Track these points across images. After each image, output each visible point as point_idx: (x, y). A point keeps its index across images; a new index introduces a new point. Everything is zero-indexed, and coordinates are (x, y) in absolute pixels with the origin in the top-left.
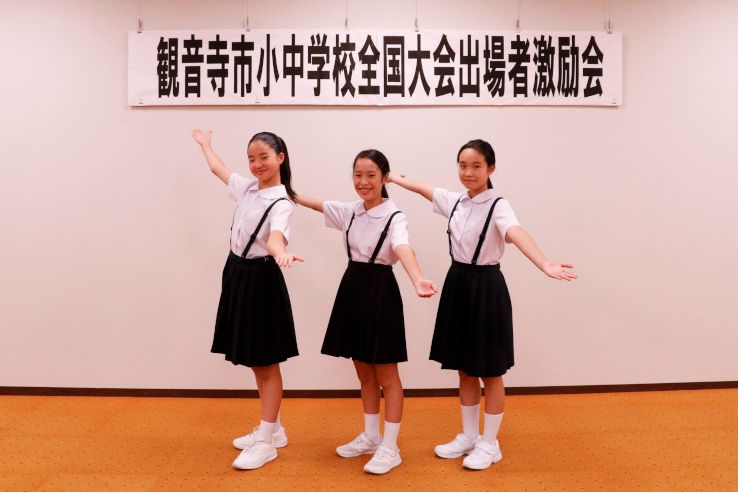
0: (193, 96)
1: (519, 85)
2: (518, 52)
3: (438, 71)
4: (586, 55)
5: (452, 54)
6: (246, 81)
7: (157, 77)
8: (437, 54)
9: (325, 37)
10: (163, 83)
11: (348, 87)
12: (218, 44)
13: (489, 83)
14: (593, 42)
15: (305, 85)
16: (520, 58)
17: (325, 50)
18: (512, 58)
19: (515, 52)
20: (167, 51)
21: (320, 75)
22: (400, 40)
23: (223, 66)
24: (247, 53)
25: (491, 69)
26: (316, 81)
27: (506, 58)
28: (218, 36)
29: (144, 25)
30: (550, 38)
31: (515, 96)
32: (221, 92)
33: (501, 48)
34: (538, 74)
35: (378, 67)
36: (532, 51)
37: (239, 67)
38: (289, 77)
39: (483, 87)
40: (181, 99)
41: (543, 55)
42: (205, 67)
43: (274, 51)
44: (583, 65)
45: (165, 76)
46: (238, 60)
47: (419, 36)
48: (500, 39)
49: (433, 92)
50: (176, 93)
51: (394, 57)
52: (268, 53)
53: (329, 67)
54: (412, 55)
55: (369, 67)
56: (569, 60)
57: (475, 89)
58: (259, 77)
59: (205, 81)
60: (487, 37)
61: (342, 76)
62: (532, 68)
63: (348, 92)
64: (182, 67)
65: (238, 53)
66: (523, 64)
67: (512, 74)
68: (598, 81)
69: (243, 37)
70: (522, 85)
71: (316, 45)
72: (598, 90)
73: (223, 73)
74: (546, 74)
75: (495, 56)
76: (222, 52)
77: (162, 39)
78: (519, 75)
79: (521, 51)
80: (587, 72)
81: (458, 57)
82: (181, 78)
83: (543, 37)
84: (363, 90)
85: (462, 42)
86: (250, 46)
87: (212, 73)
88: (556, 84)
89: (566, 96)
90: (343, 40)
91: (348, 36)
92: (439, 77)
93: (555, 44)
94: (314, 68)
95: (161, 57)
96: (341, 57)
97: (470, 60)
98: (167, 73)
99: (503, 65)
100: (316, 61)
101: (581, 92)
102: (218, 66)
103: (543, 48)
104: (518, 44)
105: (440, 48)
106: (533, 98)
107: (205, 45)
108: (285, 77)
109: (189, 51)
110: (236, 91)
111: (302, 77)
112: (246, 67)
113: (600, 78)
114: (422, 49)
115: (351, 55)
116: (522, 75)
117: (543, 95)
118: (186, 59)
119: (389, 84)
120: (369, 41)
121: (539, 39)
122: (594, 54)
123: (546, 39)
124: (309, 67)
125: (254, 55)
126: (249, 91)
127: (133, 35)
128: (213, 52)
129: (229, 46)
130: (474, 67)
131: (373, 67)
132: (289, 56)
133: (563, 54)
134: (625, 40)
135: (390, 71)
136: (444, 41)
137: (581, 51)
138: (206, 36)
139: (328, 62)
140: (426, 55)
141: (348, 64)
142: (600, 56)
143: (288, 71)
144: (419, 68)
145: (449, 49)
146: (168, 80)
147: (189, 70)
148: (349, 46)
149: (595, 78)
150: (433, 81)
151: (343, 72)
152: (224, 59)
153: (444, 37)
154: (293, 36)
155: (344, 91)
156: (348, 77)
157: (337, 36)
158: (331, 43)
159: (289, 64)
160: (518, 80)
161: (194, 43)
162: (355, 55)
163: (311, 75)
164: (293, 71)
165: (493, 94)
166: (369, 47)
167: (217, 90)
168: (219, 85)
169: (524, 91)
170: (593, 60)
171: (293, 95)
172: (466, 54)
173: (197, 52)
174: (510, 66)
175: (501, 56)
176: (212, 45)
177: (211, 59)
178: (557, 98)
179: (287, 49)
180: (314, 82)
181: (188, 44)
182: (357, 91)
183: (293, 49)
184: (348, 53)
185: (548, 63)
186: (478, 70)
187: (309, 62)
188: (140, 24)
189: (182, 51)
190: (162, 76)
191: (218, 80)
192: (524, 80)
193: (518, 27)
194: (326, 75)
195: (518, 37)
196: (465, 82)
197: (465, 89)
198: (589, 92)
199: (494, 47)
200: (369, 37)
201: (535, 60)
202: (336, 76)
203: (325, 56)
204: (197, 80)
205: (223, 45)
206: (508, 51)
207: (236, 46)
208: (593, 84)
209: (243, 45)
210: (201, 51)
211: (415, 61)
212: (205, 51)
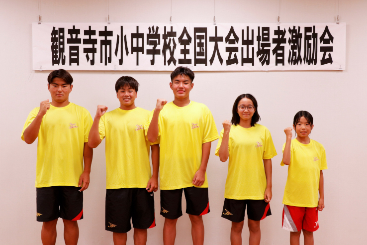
0: (74, 64)
1: (279, 58)
2: (279, 37)
3: (228, 49)
4: (322, 38)
5: (237, 39)
6: (108, 56)
7: (51, 53)
8: (227, 39)
9: (157, 28)
10: (54, 56)
11: (172, 60)
12: (90, 32)
13: (260, 56)
14: (327, 30)
15: (145, 58)
16: (280, 41)
17: (158, 36)
18: (274, 41)
19: (276, 37)
20: (57, 36)
21: (154, 52)
22: (204, 30)
23: (93, 46)
24: (109, 38)
25: (261, 48)
26: (152, 56)
27: (271, 41)
28: (90, 27)
29: (42, 19)
30: (299, 28)
31: (276, 65)
32: (92, 63)
33: (268, 34)
34: (291, 51)
35: (190, 47)
36: (288, 36)
37: (104, 46)
38: (135, 53)
39: (256, 59)
40: (67, 66)
41: (294, 38)
42: (82, 46)
43: (125, 36)
44: (320, 45)
45: (56, 52)
46: (102, 42)
47: (216, 27)
48: (267, 29)
49: (225, 62)
50: (64, 63)
51: (200, 41)
52: (122, 38)
53: (160, 47)
54: (212, 39)
55: (185, 47)
56: (311, 42)
57: (251, 61)
58: (116, 53)
59: (82, 56)
60: (259, 28)
61: (168, 53)
62: (287, 47)
63: (172, 63)
64: (67, 46)
65: (103, 38)
66: (282, 45)
67: (275, 51)
68: (330, 55)
69: (106, 27)
70: (281, 58)
71: (152, 33)
72: (330, 60)
73: (93, 51)
74: (296, 51)
75: (264, 39)
76: (93, 37)
77: (54, 28)
78: (279, 52)
79: (281, 36)
80: (322, 49)
81: (240, 41)
82: (67, 53)
83: (294, 27)
84: (181, 62)
85: (243, 31)
87: (86, 50)
88: (302, 57)
89: (309, 64)
90: (168, 30)
91: (172, 27)
92: (228, 53)
93: (302, 31)
94: (151, 47)
95: (54, 40)
96: (168, 41)
97: (248, 42)
98: (58, 50)
99: (269, 45)
100: (151, 43)
101: (319, 62)
102: (90, 46)
103: (294, 34)
104: (279, 32)
105: (229, 35)
106: (288, 66)
107: (82, 32)
108: (132, 53)
109: (72, 36)
110: (101, 62)
111: (143, 53)
112: (108, 47)
113: (331, 53)
114: (218, 36)
115: (173, 40)
116: (281, 52)
117: (294, 64)
118: (69, 41)
119: (197, 57)
120: (185, 31)
121: (292, 28)
122: (327, 37)
123: (297, 28)
124: (148, 47)
125: (113, 39)
126: (110, 61)
127: (35, 25)
128: (87, 37)
129: (97, 33)
130: (250, 47)
131: (188, 47)
132: (135, 39)
133: (308, 38)
134: (348, 27)
135: (198, 49)
136: (232, 30)
137: (319, 36)
138: (83, 27)
139: (159, 44)
140: (221, 39)
141: (172, 45)
142: (331, 38)
143: (134, 49)
144: (216, 48)
145: (235, 35)
146: (58, 54)
147: (71, 48)
148: (173, 34)
149: (328, 53)
150: (225, 55)
151: (168, 51)
152: (94, 42)
153: (232, 28)
154: (138, 27)
155: (169, 62)
156: (172, 53)
157: (165, 27)
158: (161, 32)
159: (135, 45)
160: (278, 55)
161: (74, 31)
162: (176, 39)
163: (149, 52)
164: (138, 50)
165: (263, 64)
166: (185, 35)
167: (89, 61)
168: (91, 58)
169: (282, 61)
170: (327, 41)
171: (137, 64)
172: (245, 38)
173: (77, 36)
174: (273, 46)
175: (268, 39)
176: (86, 33)
177: (86, 42)
178: (304, 66)
179: (133, 36)
180: (151, 57)
181: (71, 32)
182: (177, 62)
183: (137, 35)
184: (172, 38)
185: (298, 44)
186: (253, 48)
187: (148, 44)
188: (40, 18)
189: (67, 36)
190: (54, 52)
191: (90, 55)
192: (282, 55)
193: (279, 20)
194: (158, 52)
195: (279, 27)
196: (245, 56)
197: (244, 61)
198: (324, 62)
199: (263, 34)
200: (185, 28)
201: (289, 41)
202: (164, 52)
203: (157, 40)
204: (77, 54)
205: (94, 33)
206: (272, 36)
207: (101, 33)
208: (327, 57)
209: (106, 33)
210: (79, 36)
211: (213, 43)
212: (82, 36)
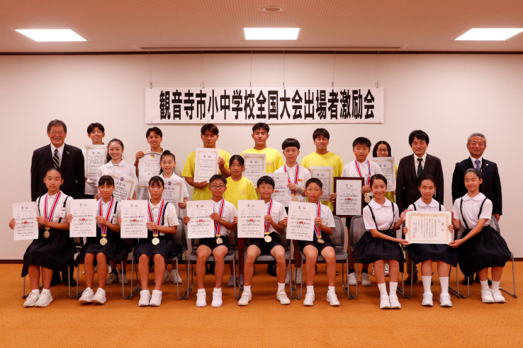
0: (177, 119)
1: (333, 113)
3: (294, 107)
4: (366, 99)
5: (301, 99)
6: (203, 112)
7: (160, 110)
8: (294, 99)
9: (240, 91)
10: (162, 113)
11: (251, 115)
12: (189, 94)
13: (319, 112)
14: (369, 92)
15: (231, 114)
16: (333, 101)
17: (240, 97)
18: (330, 101)
19: (331, 98)
20: (164, 98)
21: (238, 109)
22: (276, 92)
23: (192, 105)
24: (203, 99)
25: (319, 106)
27: (327, 101)
28: (189, 91)
29: (153, 85)
30: (348, 91)
31: (331, 119)
32: (191, 117)
33: (324, 96)
34: (343, 108)
35: (265, 105)
36: (340, 97)
37: (199, 105)
38: (223, 110)
39: (316, 115)
40: (172, 120)
41: (345, 99)
42: (183, 105)
43: (216, 98)
44: (365, 103)
45: (163, 109)
46: (198, 102)
47: (285, 91)
49: (292, 117)
50: (169, 118)
51: (273, 101)
52: (213, 99)
53: (242, 106)
54: (282, 99)
55: (261, 105)
56: (357, 101)
57: (312, 116)
58: (209, 110)
59: (183, 112)
60: (318, 91)
61: (248, 110)
62: (339, 105)
63: (251, 117)
64: (172, 105)
65: (199, 99)
66: (335, 104)
67: (330, 108)
68: (372, 111)
69: (201, 91)
70: (335, 113)
71: (236, 95)
72: (372, 115)
73: (192, 108)
74: (346, 108)
75: (322, 100)
76: (191, 98)
77: (162, 91)
78: (333, 109)
79: (334, 97)
80: (366, 107)
81: (303, 100)
82: (171, 110)
84: (258, 116)
85: (305, 93)
86: (204, 95)
87: (186, 108)
88: (351, 113)
89: (356, 118)
90: (249, 93)
91: (251, 91)
92: (294, 110)
93: (351, 93)
94: (235, 106)
95: (162, 100)
96: (248, 101)
97: (309, 102)
98: (165, 108)
99: (325, 104)
100: (236, 102)
101: (363, 117)
102: (189, 105)
103: (345, 96)
104: (332, 94)
105: (295, 96)
106: (340, 120)
107: (183, 95)
108: (221, 110)
109: (175, 98)
110: (198, 117)
111: (229, 110)
112: (203, 105)
114: (287, 97)
115: (253, 100)
116: (335, 109)
117: (345, 118)
118: (174, 101)
119: (271, 113)
120: (261, 93)
121: (343, 91)
122: (370, 98)
123: (346, 91)
124: (233, 106)
125: (207, 100)
126: (204, 117)
127: (148, 90)
128: (187, 98)
129: (195, 95)
130: (311, 105)
131: (263, 105)
132: (223, 100)
133: (355, 98)
134: (385, 91)
135: (271, 107)
136: (297, 93)
137: (364, 97)
138: (184, 91)
139: (242, 103)
140: (288, 99)
141: (251, 104)
142: (373, 99)
143: (222, 107)
144: (285, 106)
145: (299, 96)
146: (165, 111)
147: (175, 107)
148: (252, 95)
149: (370, 110)
150: (292, 112)
151: (249, 108)
152: (192, 102)
153: (297, 91)
154: (225, 90)
155: (249, 117)
156: (251, 110)
157: (246, 91)
158: (243, 94)
159: (223, 104)
160: (333, 111)
161: (177, 94)
162: (255, 99)
163: (234, 109)
164: (225, 107)
165: (321, 118)
166: (261, 96)
167: (189, 116)
168: (190, 114)
169: (335, 116)
170: (369, 101)
171: (225, 119)
172: (307, 99)
173: (179, 98)
174: (329, 105)
175: (324, 100)
176: (186, 95)
177: (186, 102)
178: (352, 119)
179: (222, 97)
180: (235, 113)
181: (175, 94)
182: (255, 117)
183: (225, 97)
184: (251, 99)
185: (347, 103)
186: (313, 106)
187: (233, 103)
188: (151, 84)
189: (172, 97)
190: (162, 110)
191: (189, 112)
192: (336, 111)
193: (333, 85)
194: (241, 109)
195: (333, 90)
196: (307, 112)
197: (307, 116)
198: (367, 116)
199: (321, 96)
200: (261, 91)
201: (341, 101)
202: (245, 109)
203: (240, 100)
204: (179, 111)
205: (192, 95)
206: (328, 97)
207: (198, 95)
208: (370, 113)
209: (201, 95)
210: (181, 98)
211: (283, 102)
212: (183, 98)
